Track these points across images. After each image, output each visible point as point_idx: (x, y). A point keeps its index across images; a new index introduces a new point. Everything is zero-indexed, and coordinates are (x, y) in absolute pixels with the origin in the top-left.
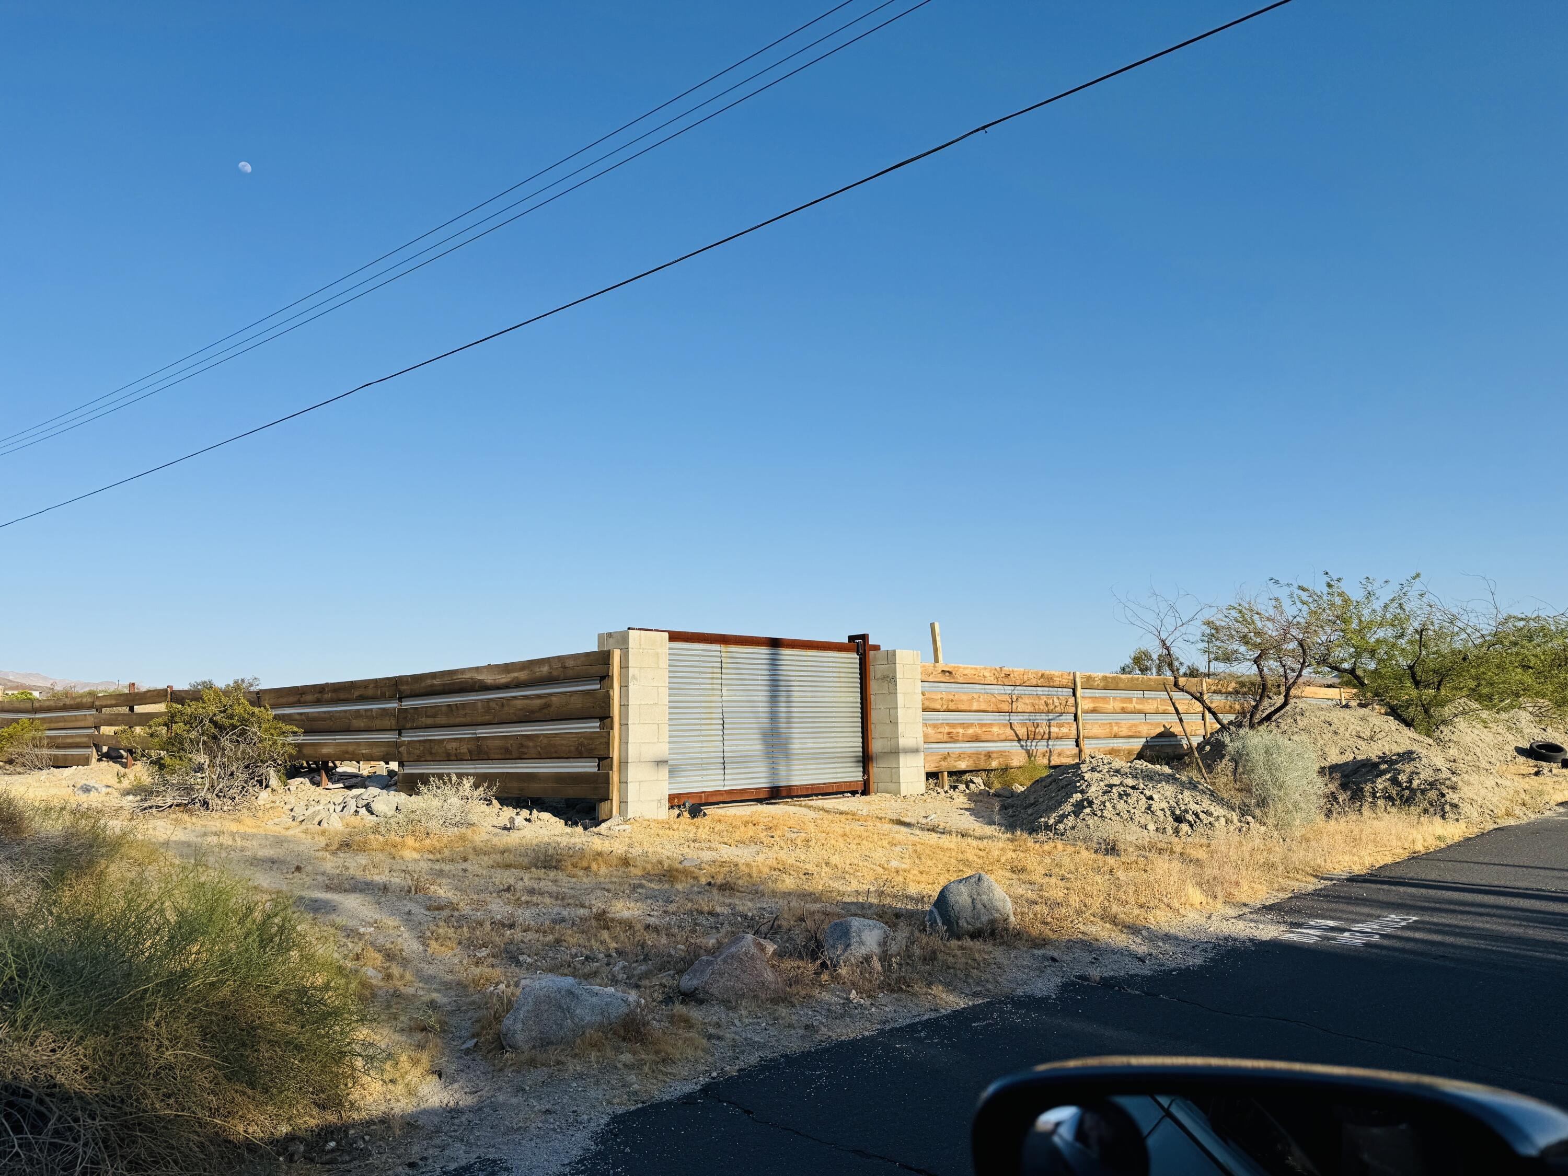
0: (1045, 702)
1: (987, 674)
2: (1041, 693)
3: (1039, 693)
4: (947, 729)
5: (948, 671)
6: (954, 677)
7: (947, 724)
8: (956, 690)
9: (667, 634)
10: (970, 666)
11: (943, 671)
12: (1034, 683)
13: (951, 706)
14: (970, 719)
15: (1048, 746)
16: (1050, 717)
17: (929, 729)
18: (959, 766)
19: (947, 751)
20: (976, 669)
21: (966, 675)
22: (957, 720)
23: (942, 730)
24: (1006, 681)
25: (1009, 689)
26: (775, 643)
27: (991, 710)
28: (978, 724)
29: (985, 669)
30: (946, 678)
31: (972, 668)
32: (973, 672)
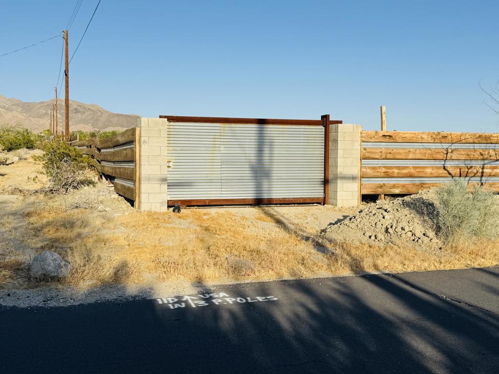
0: (480, 153)
1: (424, 136)
2: (478, 147)
3: (476, 147)
4: (384, 170)
5: (389, 136)
6: (393, 139)
7: (384, 167)
8: (394, 147)
9: (166, 119)
10: (409, 132)
11: (384, 136)
12: (471, 141)
13: (389, 156)
14: (407, 164)
15: (481, 180)
16: (485, 163)
17: (368, 170)
18: (393, 192)
19: (383, 182)
20: (415, 134)
21: (406, 138)
22: (395, 164)
23: (380, 170)
24: (443, 140)
25: (445, 146)
26: (262, 122)
27: (426, 158)
28: (413, 167)
29: (424, 133)
30: (387, 139)
31: (411, 133)
32: (412, 135)
